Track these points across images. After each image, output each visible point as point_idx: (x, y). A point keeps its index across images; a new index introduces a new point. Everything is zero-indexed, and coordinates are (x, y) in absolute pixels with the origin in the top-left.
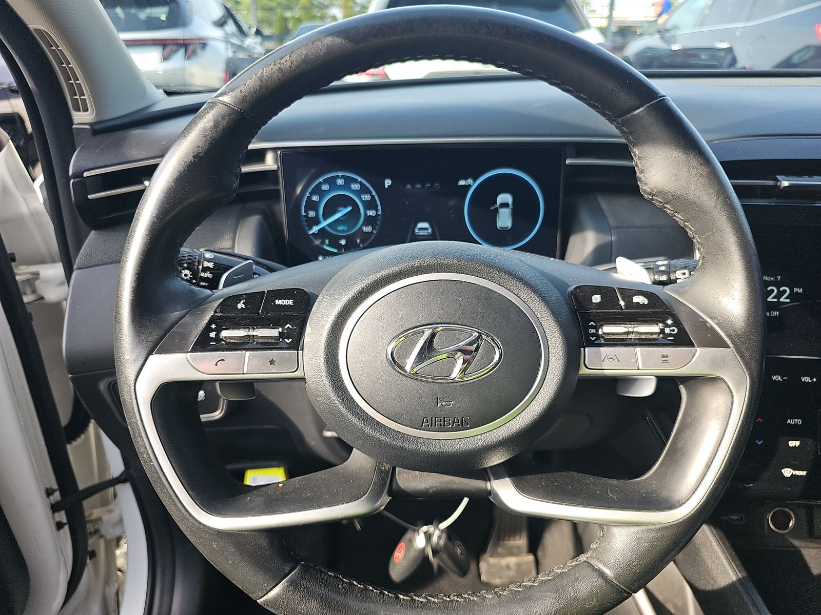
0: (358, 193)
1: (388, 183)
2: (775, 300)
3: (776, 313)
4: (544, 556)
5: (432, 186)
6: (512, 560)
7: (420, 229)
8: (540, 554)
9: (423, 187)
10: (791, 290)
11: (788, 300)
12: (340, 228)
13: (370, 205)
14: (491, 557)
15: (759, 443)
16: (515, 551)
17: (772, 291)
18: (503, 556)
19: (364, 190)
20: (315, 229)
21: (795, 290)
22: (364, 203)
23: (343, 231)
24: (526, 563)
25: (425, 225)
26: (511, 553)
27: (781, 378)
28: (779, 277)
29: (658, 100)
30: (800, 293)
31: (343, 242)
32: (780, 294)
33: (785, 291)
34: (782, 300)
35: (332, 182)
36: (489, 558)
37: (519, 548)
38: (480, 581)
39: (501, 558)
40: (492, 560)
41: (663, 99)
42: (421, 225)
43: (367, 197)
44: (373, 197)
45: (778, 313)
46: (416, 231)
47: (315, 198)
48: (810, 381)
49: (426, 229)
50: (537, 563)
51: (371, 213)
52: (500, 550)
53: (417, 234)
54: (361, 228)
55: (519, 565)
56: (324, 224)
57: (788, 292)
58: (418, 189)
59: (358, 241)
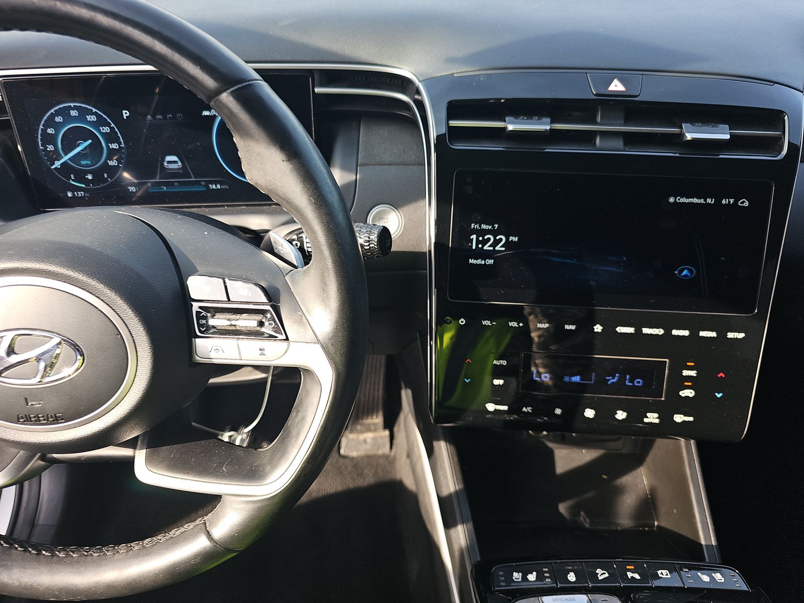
0: (97, 124)
1: (126, 114)
2: (492, 248)
3: (491, 262)
4: (398, 431)
5: (174, 117)
6: (369, 436)
7: (169, 162)
8: (396, 429)
9: (165, 118)
10: (507, 239)
11: (503, 249)
12: (83, 162)
13: (111, 137)
14: (350, 433)
15: (467, 381)
16: (372, 427)
17: (489, 239)
18: (362, 432)
19: (101, 122)
20: (57, 164)
21: (511, 238)
22: (104, 135)
23: (87, 166)
24: (382, 438)
25: (174, 158)
26: (368, 429)
27: (491, 323)
28: (496, 226)
29: (244, 84)
30: (515, 241)
31: (90, 177)
32: (496, 242)
33: (501, 240)
34: (497, 248)
35: (64, 112)
36: (349, 434)
37: (375, 424)
38: (338, 454)
39: (360, 434)
40: (351, 436)
41: (250, 85)
42: (169, 158)
43: (106, 130)
44: (112, 129)
45: (493, 261)
46: (165, 164)
47: (50, 131)
48: (517, 326)
49: (175, 162)
50: (392, 437)
51: (114, 146)
52: (359, 427)
53: (166, 167)
54: (106, 163)
55: (374, 439)
56: (65, 158)
57: (504, 239)
58: (160, 119)
59: (106, 176)
